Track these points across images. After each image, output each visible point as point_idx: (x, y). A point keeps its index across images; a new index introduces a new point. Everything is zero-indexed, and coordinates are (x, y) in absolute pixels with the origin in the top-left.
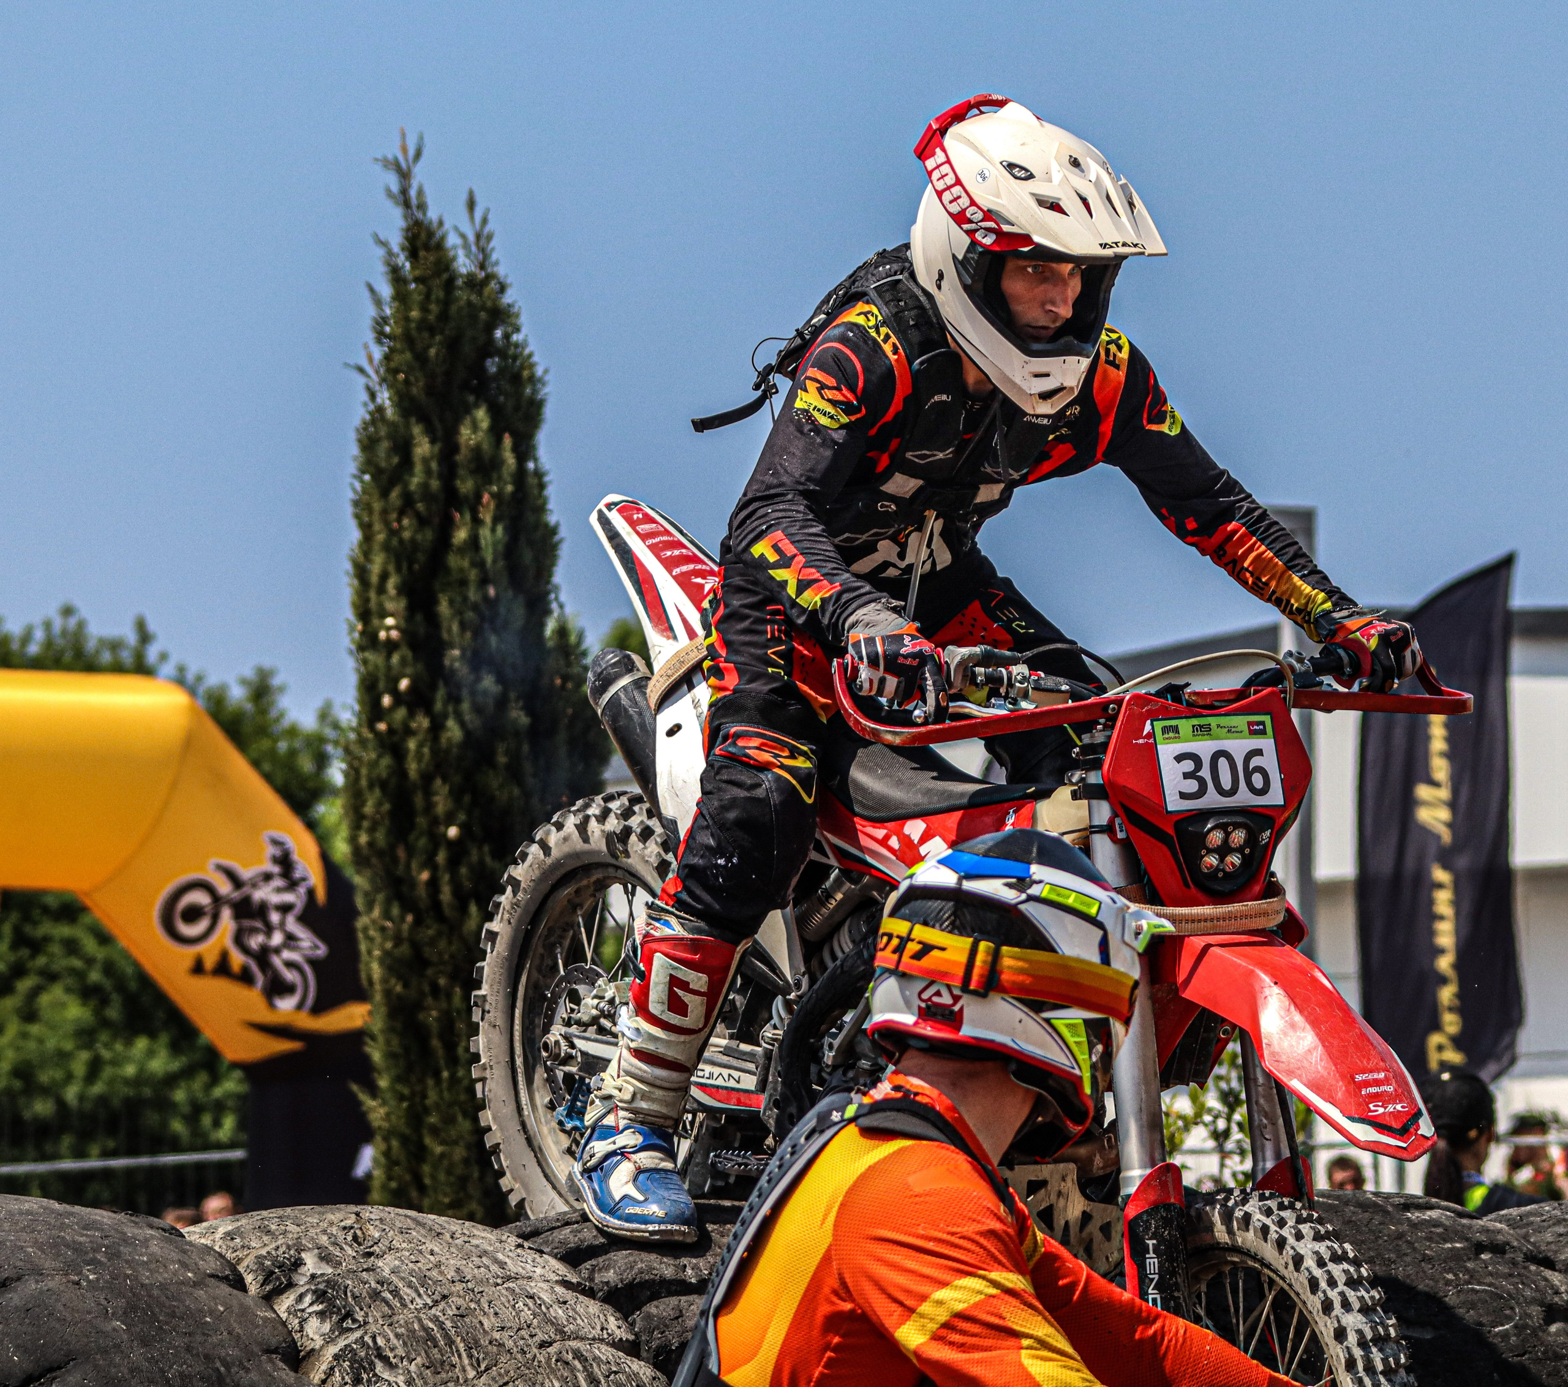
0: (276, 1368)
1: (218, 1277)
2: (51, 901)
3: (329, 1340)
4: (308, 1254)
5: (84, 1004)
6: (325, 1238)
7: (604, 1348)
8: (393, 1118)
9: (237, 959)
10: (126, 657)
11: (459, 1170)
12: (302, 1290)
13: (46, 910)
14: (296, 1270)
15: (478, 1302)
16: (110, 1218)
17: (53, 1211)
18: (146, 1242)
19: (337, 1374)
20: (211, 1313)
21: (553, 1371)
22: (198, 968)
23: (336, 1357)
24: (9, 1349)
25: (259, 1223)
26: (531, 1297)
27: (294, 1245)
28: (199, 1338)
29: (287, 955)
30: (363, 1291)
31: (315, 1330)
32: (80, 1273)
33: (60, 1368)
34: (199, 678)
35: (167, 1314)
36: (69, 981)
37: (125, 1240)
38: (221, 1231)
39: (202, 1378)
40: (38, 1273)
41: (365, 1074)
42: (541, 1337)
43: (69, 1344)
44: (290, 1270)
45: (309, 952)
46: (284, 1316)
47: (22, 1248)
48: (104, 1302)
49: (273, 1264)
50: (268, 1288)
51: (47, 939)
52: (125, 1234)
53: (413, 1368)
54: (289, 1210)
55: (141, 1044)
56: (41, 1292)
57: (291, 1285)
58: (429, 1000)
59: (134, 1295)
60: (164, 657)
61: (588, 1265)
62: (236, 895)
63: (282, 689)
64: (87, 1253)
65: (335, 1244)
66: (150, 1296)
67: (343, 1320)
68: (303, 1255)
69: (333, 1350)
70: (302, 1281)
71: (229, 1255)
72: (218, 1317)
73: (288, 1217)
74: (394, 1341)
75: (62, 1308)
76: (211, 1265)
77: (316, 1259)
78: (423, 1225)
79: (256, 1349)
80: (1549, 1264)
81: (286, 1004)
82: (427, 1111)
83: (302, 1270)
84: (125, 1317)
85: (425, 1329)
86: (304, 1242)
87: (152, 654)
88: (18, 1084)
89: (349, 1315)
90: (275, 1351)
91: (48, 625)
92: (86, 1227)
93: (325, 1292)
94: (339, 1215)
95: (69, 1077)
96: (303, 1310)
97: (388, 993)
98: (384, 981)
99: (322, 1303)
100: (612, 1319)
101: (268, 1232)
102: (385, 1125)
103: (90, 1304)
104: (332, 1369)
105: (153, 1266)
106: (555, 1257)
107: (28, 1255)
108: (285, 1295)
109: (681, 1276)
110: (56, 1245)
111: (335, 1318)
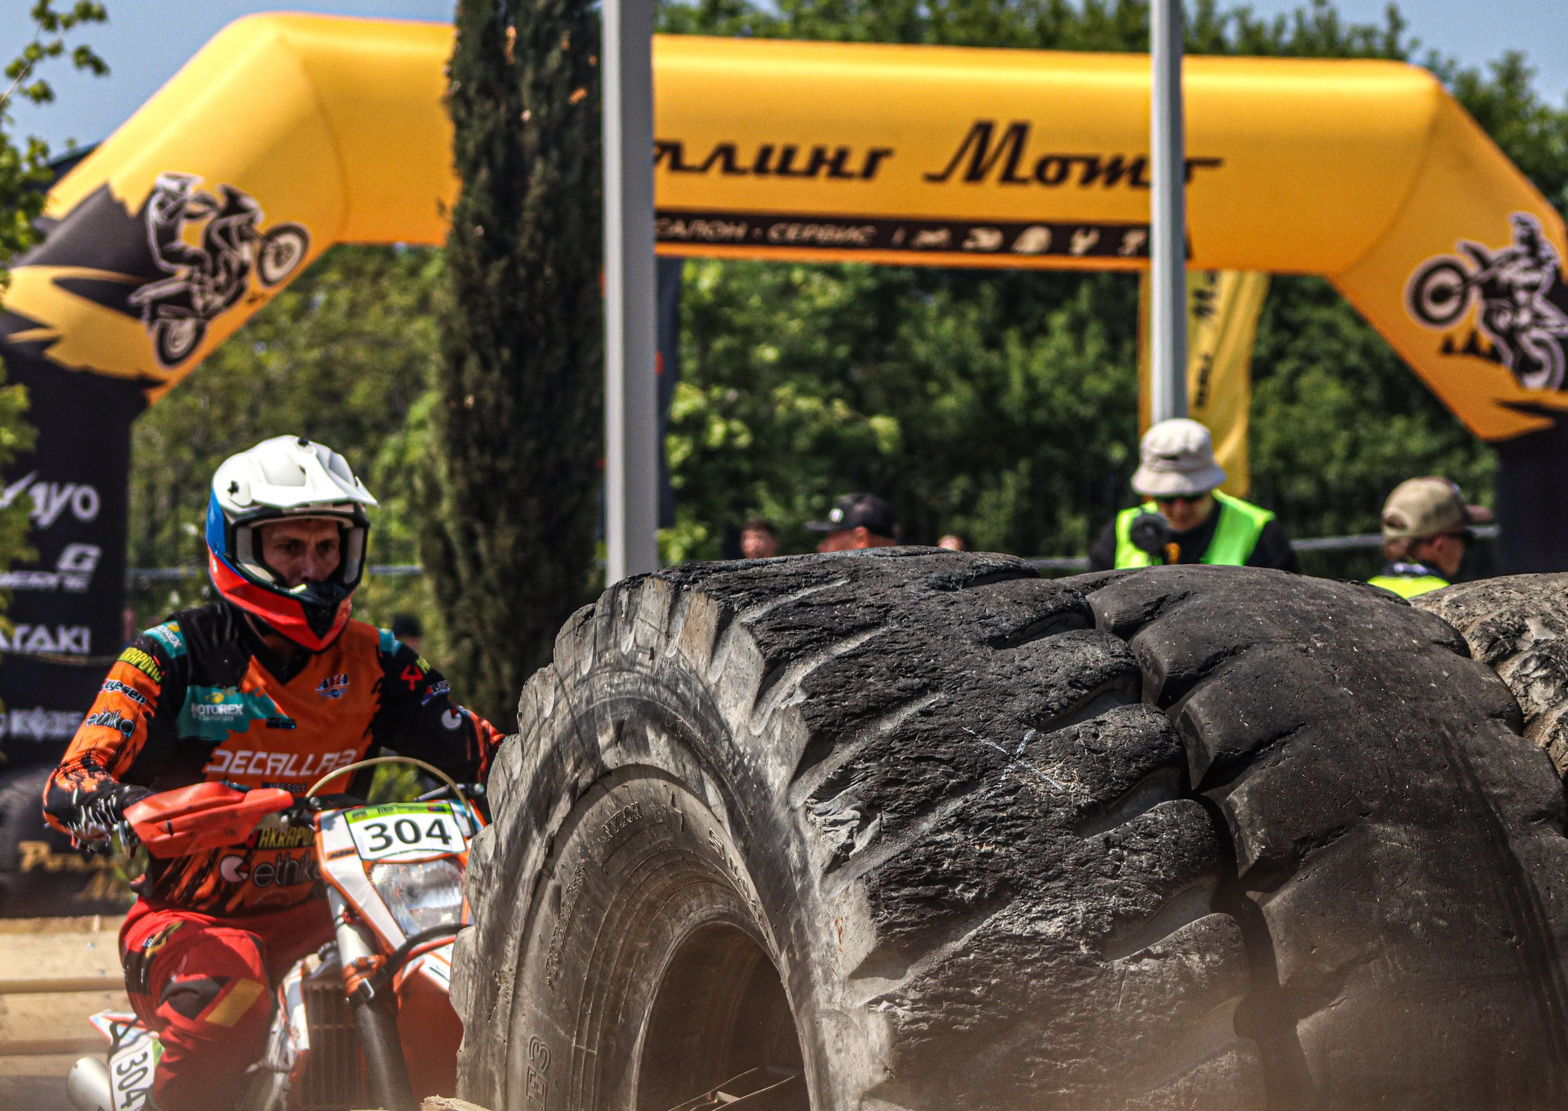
0: (1502, 733)
1: (1442, 643)
2: (1308, 285)
3: (1554, 704)
4: (1532, 621)
5: (1343, 386)
6: (1548, 605)
9: (1486, 339)
10: (1379, 44)
12: (1527, 656)
13: (1304, 294)
14: (1520, 636)
16: (1336, 587)
17: (1280, 581)
18: (1371, 611)
19: (1562, 737)
20: (1437, 678)
22: (1448, 348)
23: (1560, 721)
24: (1239, 715)
25: (1483, 591)
27: (1519, 612)
28: (1425, 703)
29: (1536, 333)
31: (1540, 695)
32: (1308, 641)
33: (1289, 733)
34: (1452, 63)
35: (1393, 680)
36: (1328, 363)
37: (1352, 609)
38: (1446, 599)
39: (1428, 743)
40: (1267, 641)
43: (1298, 709)
44: (1514, 636)
45: (1555, 330)
46: (1509, 681)
47: (1250, 617)
48: (1331, 669)
49: (1497, 631)
50: (1493, 654)
51: (1306, 323)
52: (1350, 602)
54: (1512, 578)
55: (1399, 424)
56: (1270, 660)
57: (1515, 651)
59: (1361, 662)
60: (1415, 44)
62: (1484, 276)
63: (1530, 73)
64: (1313, 621)
65: (1558, 611)
66: (1376, 662)
68: (1527, 622)
69: (1557, 714)
70: (1526, 647)
71: (1454, 623)
72: (1443, 682)
73: (1512, 585)
75: (1290, 675)
76: (1435, 632)
77: (1540, 626)
79: (1480, 713)
81: (1535, 382)
83: (1526, 636)
84: (1352, 683)
86: (1527, 609)
87: (1404, 40)
88: (1279, 465)
91: (1299, 15)
92: (1313, 596)
93: (1549, 658)
94: (1561, 583)
95: (1329, 458)
96: (1527, 676)
99: (1546, 668)
101: (1492, 600)
103: (1318, 671)
104: (1556, 732)
105: (1379, 633)
107: (1256, 624)
108: (1510, 661)
110: (1284, 613)
111: (1559, 683)
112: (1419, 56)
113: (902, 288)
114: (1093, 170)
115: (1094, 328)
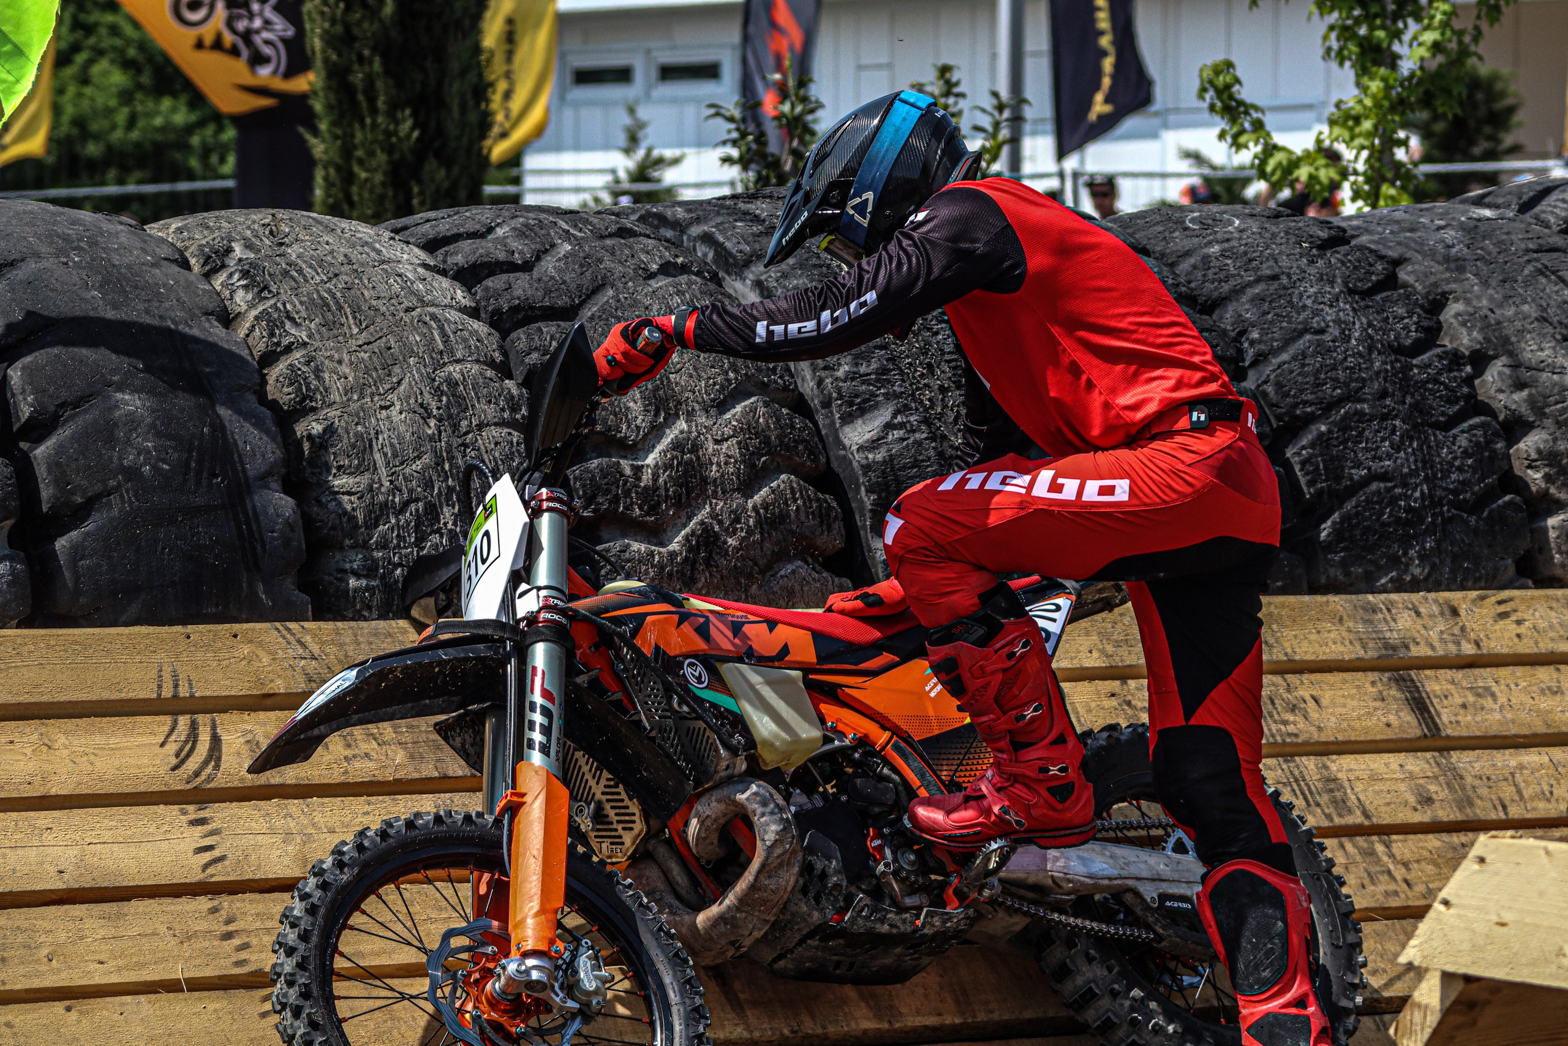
0: (212, 326)
1: (170, 259)
3: (252, 306)
4: (237, 243)
7: (453, 312)
8: (331, 153)
11: (379, 190)
12: (232, 269)
14: (227, 255)
15: (361, 279)
16: (89, 216)
17: (48, 211)
18: (116, 234)
19: (257, 331)
20: (164, 285)
21: (415, 329)
23: (256, 318)
24: (16, 311)
25: (201, 221)
26: (400, 275)
27: (227, 237)
28: (155, 304)
30: (277, 270)
31: (241, 299)
32: (68, 256)
33: (53, 325)
35: (132, 286)
36: (113, 55)
37: (101, 233)
38: (174, 226)
39: (157, 333)
40: (37, 256)
41: (309, 120)
42: (406, 304)
43: (60, 308)
44: (223, 255)
46: (218, 288)
47: (25, 238)
48: (86, 278)
49: (211, 251)
50: (207, 268)
51: (97, 24)
52: (101, 228)
53: (313, 326)
54: (223, 212)
55: (167, 102)
56: (39, 270)
57: (224, 266)
58: (356, 67)
59: (108, 272)
61: (442, 251)
64: (73, 242)
65: (256, 236)
66: (119, 273)
67: (261, 291)
68: (233, 244)
69: (254, 313)
70: (232, 263)
71: (179, 245)
72: (170, 289)
73: (223, 217)
74: (299, 306)
75: (54, 282)
76: (164, 252)
77: (243, 247)
78: (321, 223)
79: (197, 312)
80: (1146, 252)
82: (355, 147)
83: (232, 255)
84: (101, 288)
85: (322, 298)
86: (233, 234)
89: (266, 288)
90: (212, 314)
92: (73, 223)
93: (249, 271)
94: (259, 216)
95: (114, 127)
96: (233, 284)
97: (326, 61)
98: (324, 51)
99: (246, 279)
100: (459, 292)
101: (208, 228)
102: (324, 157)
103: (75, 278)
104: (253, 327)
105: (121, 251)
106: (418, 246)
107: (30, 243)
108: (220, 273)
109: (510, 259)
110: (51, 236)
111: (256, 290)
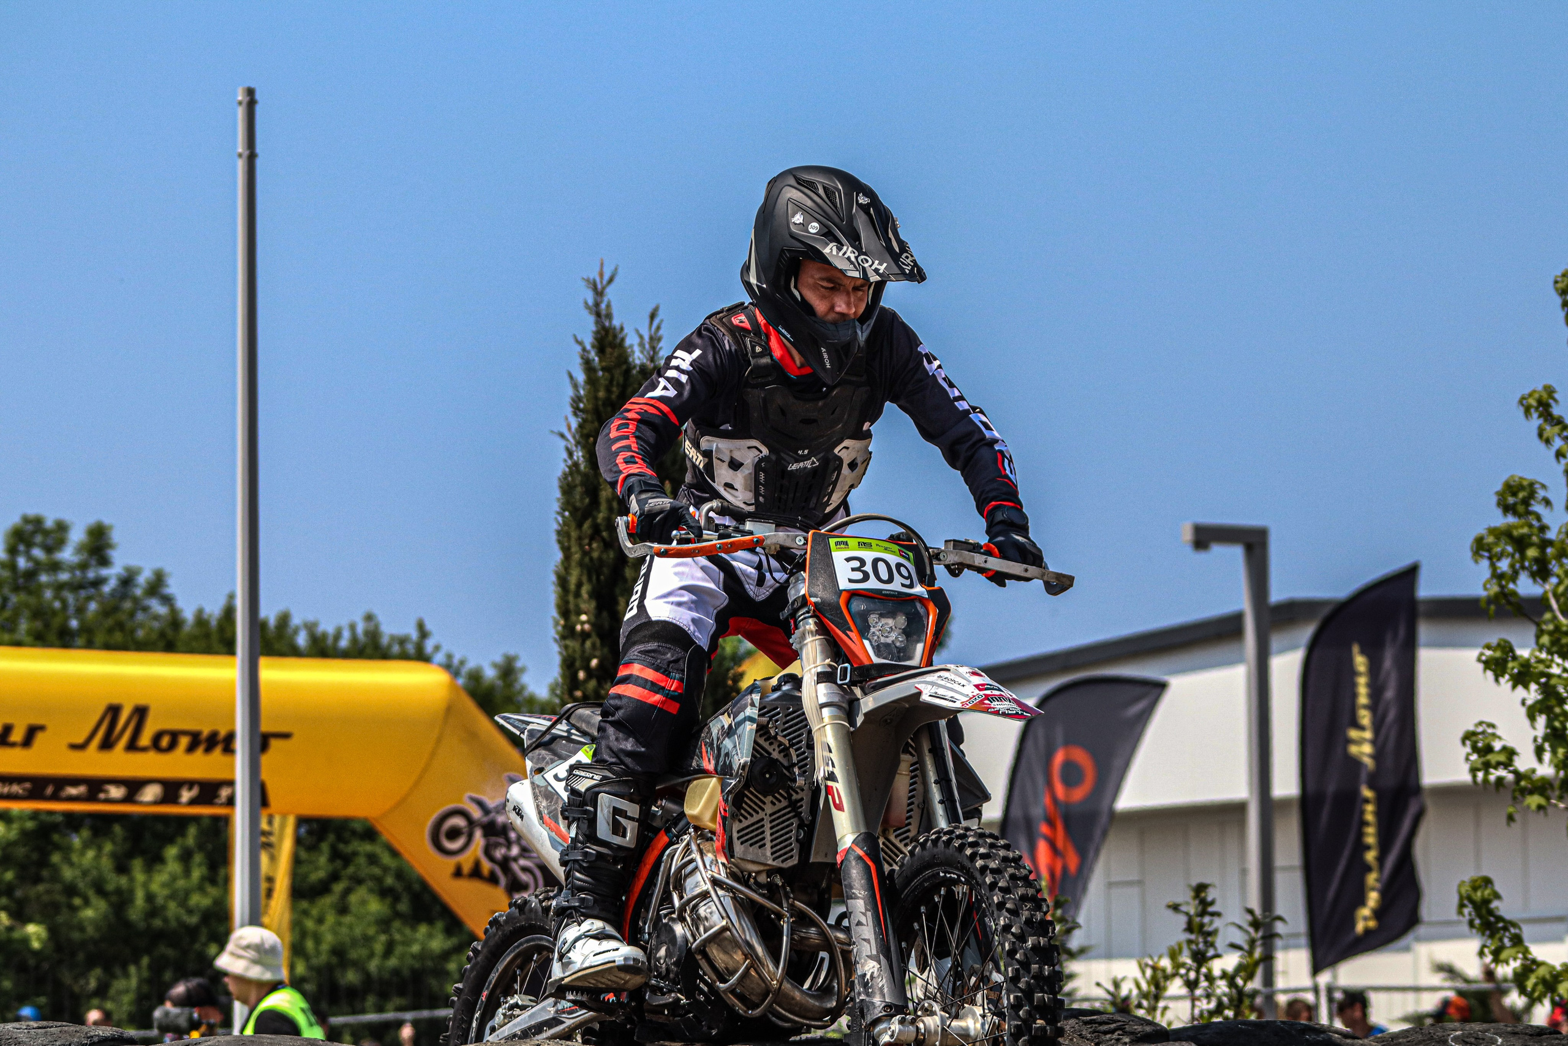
112: (440, 657)
113: (54, 827)
114: (197, 741)
115: (198, 858)
